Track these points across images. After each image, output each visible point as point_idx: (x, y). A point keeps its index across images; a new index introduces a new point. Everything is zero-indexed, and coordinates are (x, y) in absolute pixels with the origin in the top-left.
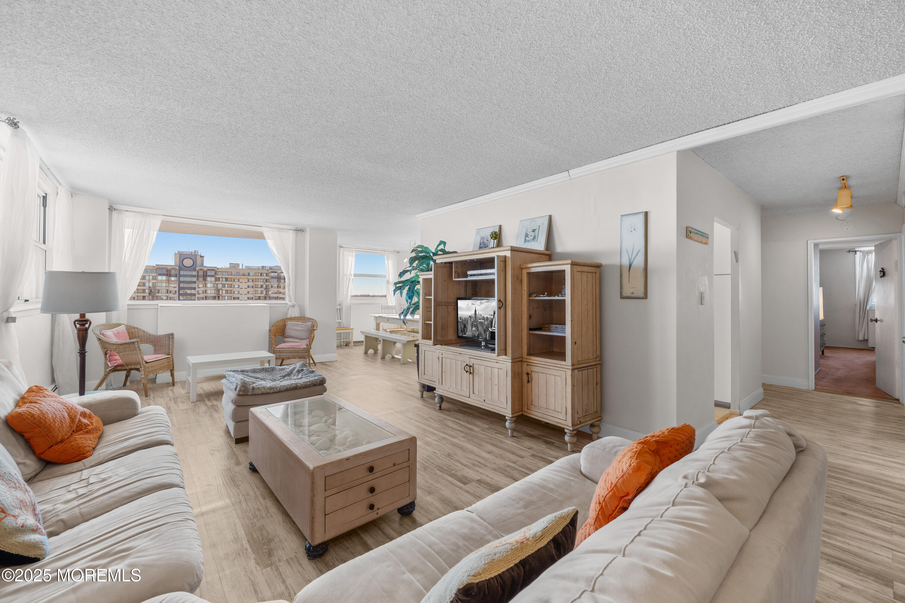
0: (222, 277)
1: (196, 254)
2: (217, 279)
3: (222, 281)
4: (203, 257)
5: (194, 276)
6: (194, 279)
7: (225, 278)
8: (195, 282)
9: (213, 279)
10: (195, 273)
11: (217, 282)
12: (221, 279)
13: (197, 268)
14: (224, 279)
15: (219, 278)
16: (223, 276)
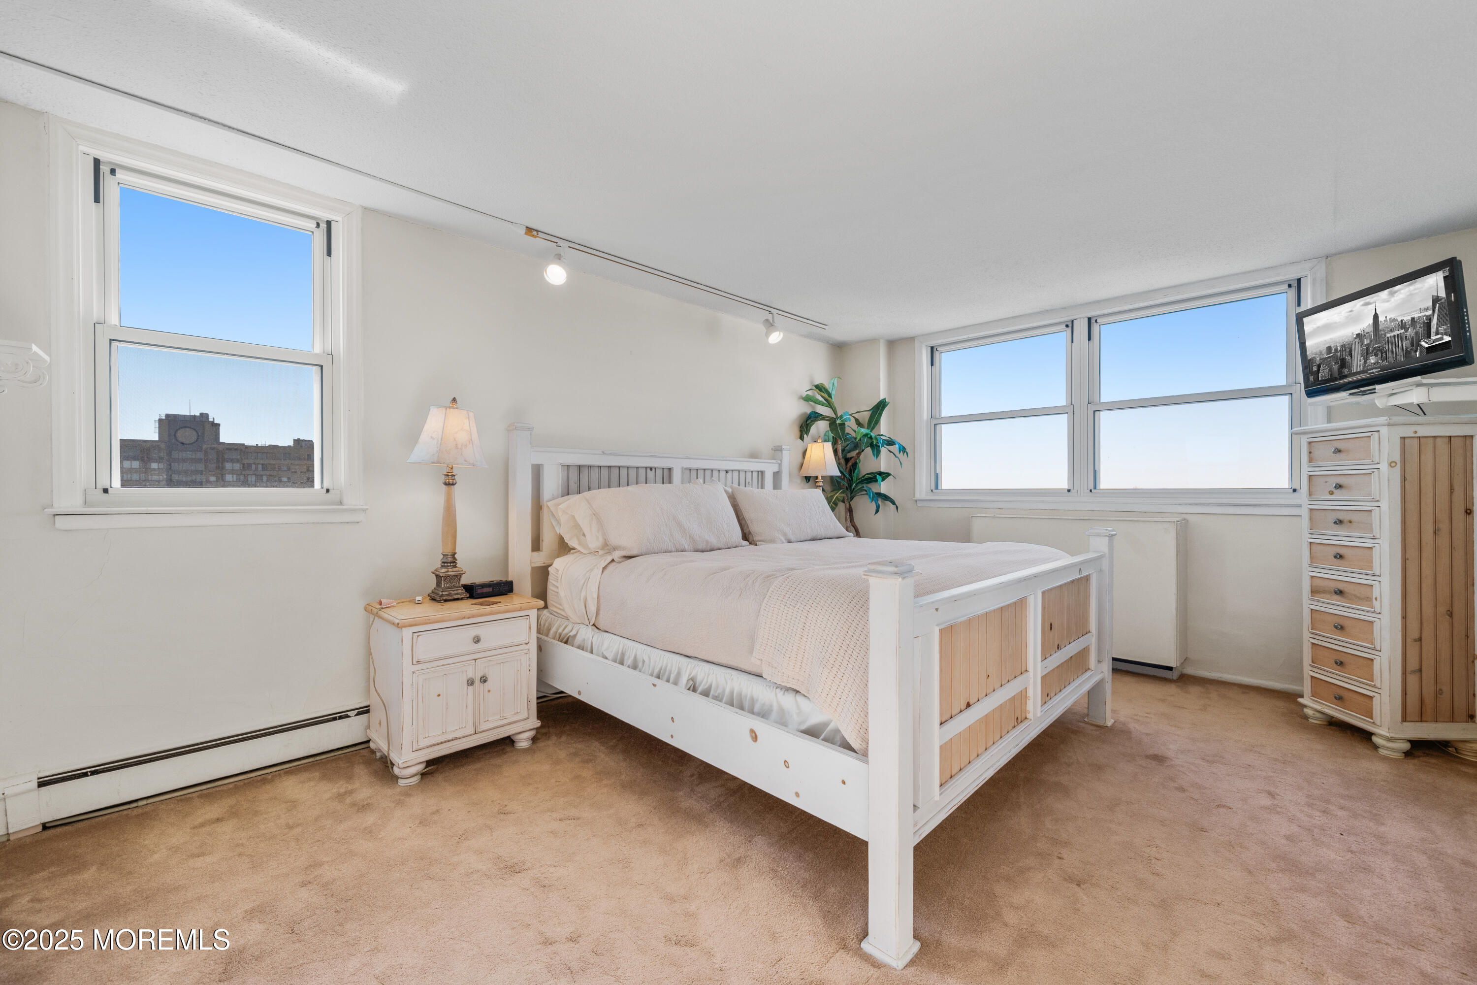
0: (254, 463)
1: (204, 419)
2: (246, 465)
3: (256, 469)
4: (219, 425)
5: (199, 461)
6: (200, 467)
7: (263, 464)
8: (201, 472)
9: (237, 466)
10: (200, 455)
11: (247, 472)
12: (253, 466)
13: (205, 446)
14: (260, 467)
15: (249, 465)
16: (257, 462)
